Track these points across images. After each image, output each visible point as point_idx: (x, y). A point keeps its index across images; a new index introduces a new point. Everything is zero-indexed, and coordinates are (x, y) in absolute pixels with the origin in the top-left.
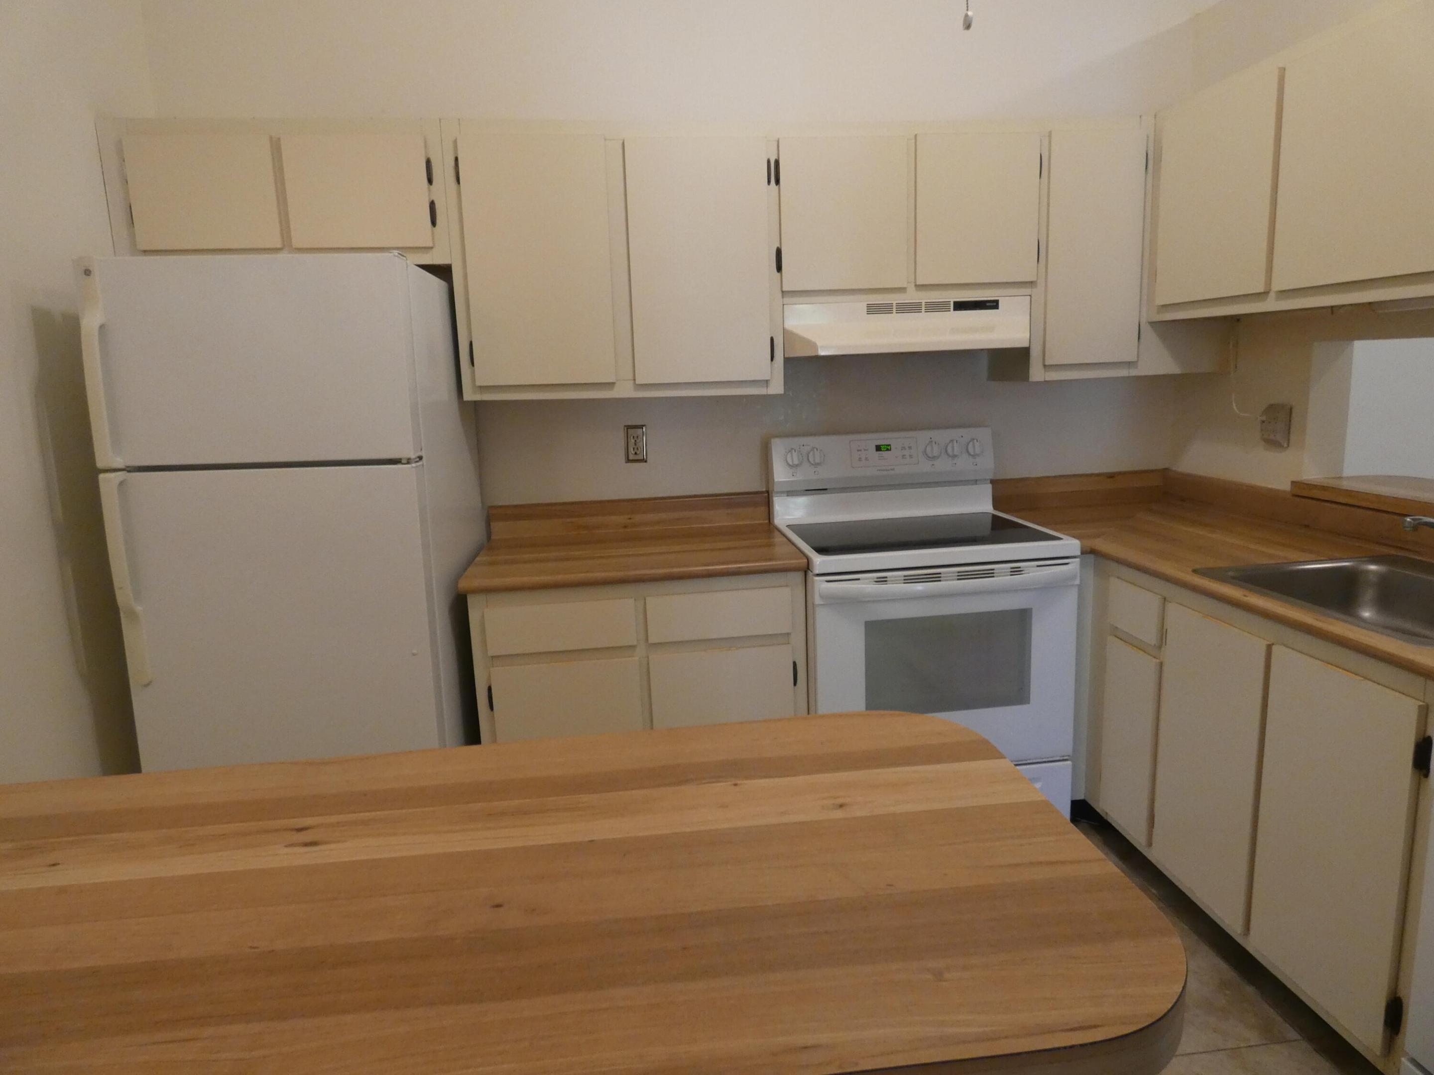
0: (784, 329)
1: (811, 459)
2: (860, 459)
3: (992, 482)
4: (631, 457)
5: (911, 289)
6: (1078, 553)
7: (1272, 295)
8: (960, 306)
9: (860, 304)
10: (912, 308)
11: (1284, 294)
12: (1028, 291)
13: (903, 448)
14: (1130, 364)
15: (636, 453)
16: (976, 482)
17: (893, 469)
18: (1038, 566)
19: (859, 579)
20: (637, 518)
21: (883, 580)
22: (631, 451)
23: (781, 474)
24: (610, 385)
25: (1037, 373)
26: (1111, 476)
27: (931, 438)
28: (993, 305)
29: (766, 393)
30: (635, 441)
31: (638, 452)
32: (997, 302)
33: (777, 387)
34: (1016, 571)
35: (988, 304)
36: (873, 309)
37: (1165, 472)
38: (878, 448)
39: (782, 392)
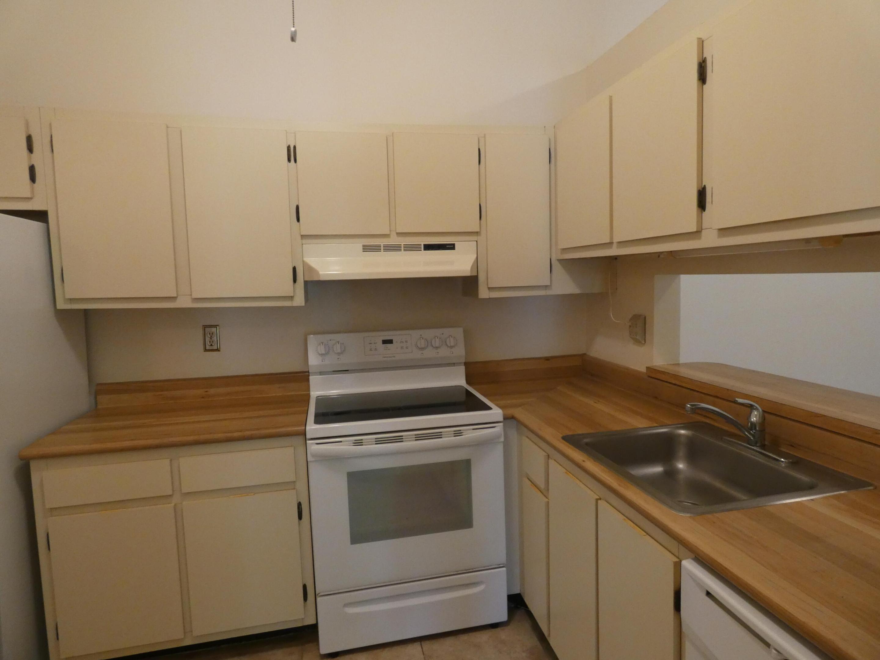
0: (303, 261)
1: (335, 349)
2: (371, 350)
3: (466, 364)
4: (208, 348)
5: (393, 235)
6: (501, 419)
7: (615, 245)
8: (428, 247)
9: (358, 245)
10: (396, 248)
11: (622, 244)
12: (475, 238)
13: (402, 342)
14: (546, 287)
15: (211, 345)
16: (454, 364)
17: (394, 357)
18: (473, 429)
19: (341, 442)
20: (212, 391)
21: (359, 443)
22: (208, 343)
23: (314, 360)
24: (173, 299)
25: (484, 293)
27: (421, 335)
28: (452, 247)
29: (291, 305)
30: (211, 336)
31: (213, 345)
32: (454, 245)
33: (299, 300)
34: (458, 434)
35: (447, 246)
36: (367, 248)
37: (583, 356)
38: (385, 342)
39: (303, 304)
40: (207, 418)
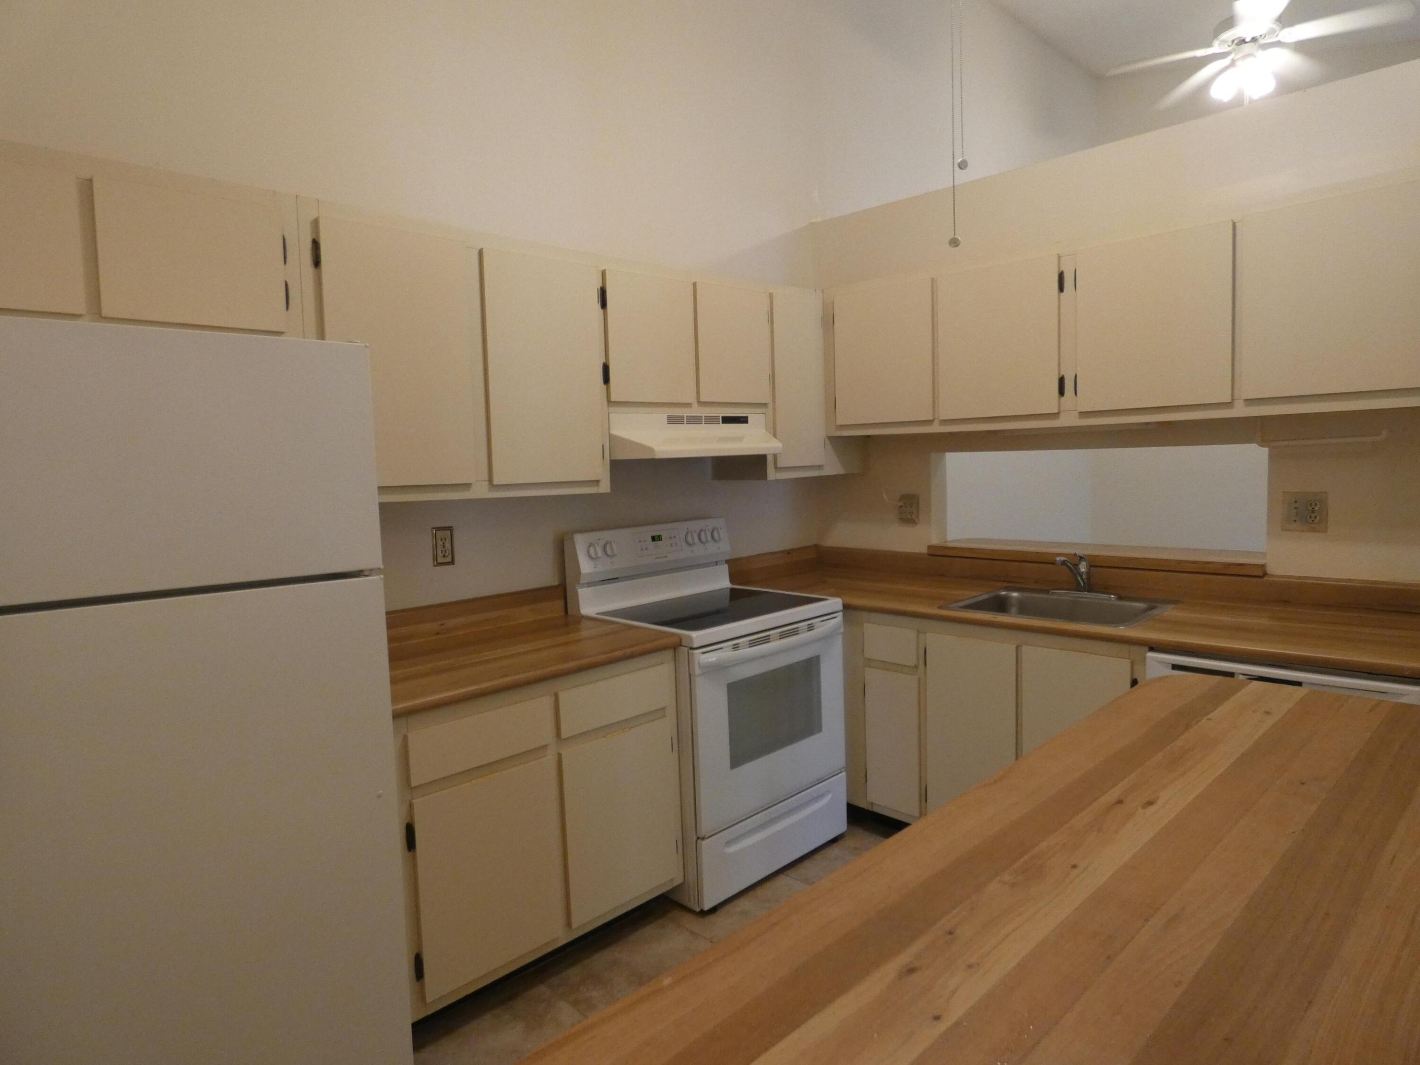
0: (609, 435)
1: (609, 552)
2: (642, 549)
3: (727, 562)
4: (440, 560)
5: (695, 405)
6: (841, 608)
7: (936, 422)
8: (727, 420)
9: (661, 415)
10: (694, 420)
12: (762, 410)
13: (671, 538)
14: (820, 467)
15: (444, 556)
16: (716, 563)
17: (666, 557)
18: (822, 621)
19: (721, 648)
20: (451, 623)
21: (736, 647)
22: (440, 554)
23: (586, 566)
25: (772, 474)
26: (789, 552)
27: (688, 528)
28: (743, 420)
29: (596, 492)
30: (444, 543)
31: (446, 555)
32: (747, 418)
33: (605, 487)
34: (811, 628)
35: (742, 419)
36: (673, 420)
37: (816, 547)
38: (654, 539)
39: (609, 491)
40: (527, 647)
